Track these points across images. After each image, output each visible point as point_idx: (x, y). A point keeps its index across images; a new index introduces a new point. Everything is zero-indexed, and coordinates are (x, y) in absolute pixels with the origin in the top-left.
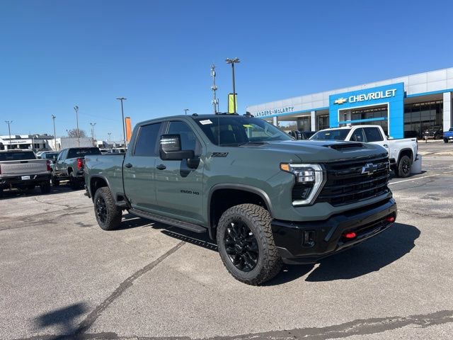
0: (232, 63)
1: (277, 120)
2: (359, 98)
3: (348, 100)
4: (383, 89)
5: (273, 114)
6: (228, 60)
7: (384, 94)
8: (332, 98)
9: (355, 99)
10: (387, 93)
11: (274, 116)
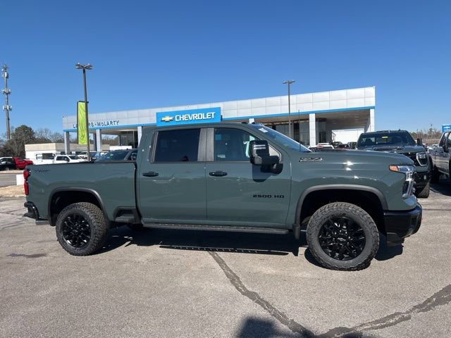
0: (84, 69)
1: (101, 133)
2: (184, 118)
3: (174, 118)
4: (205, 111)
5: (95, 126)
6: (79, 65)
7: (205, 116)
8: (159, 115)
9: (180, 118)
10: (208, 115)
11: (97, 128)
